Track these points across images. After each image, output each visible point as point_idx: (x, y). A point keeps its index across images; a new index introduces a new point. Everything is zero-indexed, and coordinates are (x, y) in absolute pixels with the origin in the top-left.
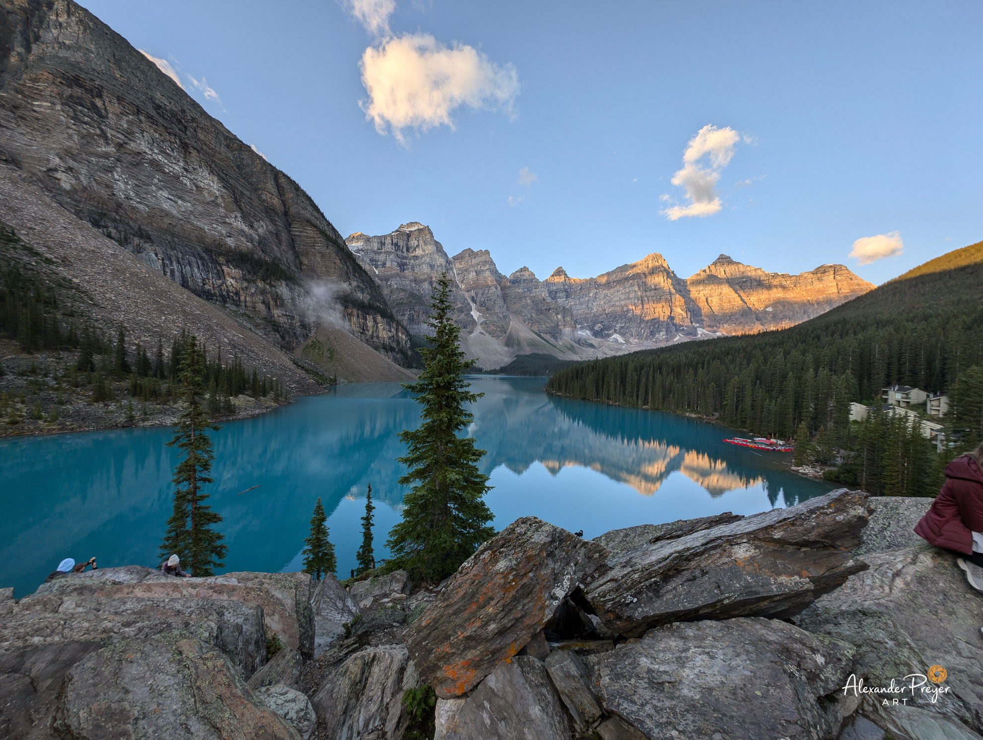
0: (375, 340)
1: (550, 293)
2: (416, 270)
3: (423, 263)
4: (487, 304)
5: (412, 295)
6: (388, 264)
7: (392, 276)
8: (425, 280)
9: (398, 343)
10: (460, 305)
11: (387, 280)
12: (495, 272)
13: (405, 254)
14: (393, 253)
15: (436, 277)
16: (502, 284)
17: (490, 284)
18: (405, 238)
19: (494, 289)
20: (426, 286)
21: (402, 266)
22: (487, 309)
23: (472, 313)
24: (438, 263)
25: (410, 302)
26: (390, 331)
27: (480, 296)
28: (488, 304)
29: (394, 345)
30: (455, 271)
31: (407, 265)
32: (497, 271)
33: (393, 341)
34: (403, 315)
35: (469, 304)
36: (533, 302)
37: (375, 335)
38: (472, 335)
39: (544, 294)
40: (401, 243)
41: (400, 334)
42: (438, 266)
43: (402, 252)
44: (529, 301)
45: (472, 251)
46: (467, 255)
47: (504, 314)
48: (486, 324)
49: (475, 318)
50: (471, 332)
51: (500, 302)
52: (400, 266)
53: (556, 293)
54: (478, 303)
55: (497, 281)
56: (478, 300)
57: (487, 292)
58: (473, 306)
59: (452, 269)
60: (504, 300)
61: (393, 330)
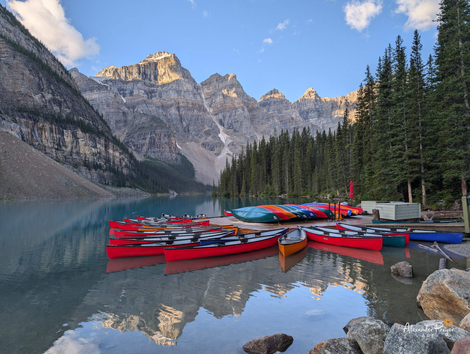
0: (74, 156)
1: (301, 113)
2: (164, 97)
3: (170, 90)
4: (234, 126)
5: (154, 119)
6: (135, 92)
7: (138, 103)
8: (172, 106)
9: (107, 160)
10: (207, 128)
11: (134, 107)
12: (241, 94)
13: (153, 82)
14: (140, 81)
15: (183, 102)
16: (250, 106)
17: (237, 106)
18: (153, 67)
19: (240, 111)
20: (173, 111)
21: (150, 94)
22: (235, 131)
23: (220, 135)
24: (185, 88)
25: (152, 125)
26: (95, 147)
27: (227, 118)
28: (236, 126)
29: (101, 162)
30: (203, 96)
31: (155, 92)
32: (244, 93)
33: (99, 158)
34: (144, 139)
35: (216, 127)
36: (281, 121)
37: (74, 151)
38: (219, 157)
39: (295, 114)
40: (148, 72)
41: (111, 151)
42: (185, 92)
43: (150, 80)
44: (276, 121)
45: (220, 76)
46: (215, 80)
47: (252, 135)
48: (233, 145)
49: (223, 140)
50: (218, 154)
51: (247, 123)
52: (147, 94)
53: (308, 113)
54: (226, 126)
55: (245, 103)
56: (226, 122)
57: (233, 114)
58: (221, 128)
59: (200, 94)
60: (252, 121)
61: (99, 146)
